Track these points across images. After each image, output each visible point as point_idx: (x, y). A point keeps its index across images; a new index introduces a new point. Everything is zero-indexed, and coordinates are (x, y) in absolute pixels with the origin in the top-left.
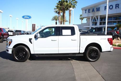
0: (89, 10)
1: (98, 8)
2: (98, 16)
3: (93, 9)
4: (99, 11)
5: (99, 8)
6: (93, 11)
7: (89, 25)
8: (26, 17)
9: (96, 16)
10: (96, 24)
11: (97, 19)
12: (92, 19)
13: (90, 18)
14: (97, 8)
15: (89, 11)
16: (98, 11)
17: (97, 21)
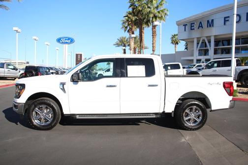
0: (191, 24)
1: (210, 21)
2: (210, 37)
3: (201, 22)
4: (213, 26)
5: (212, 21)
6: (199, 27)
7: (192, 55)
8: (63, 40)
9: (207, 37)
10: (206, 52)
11: (209, 42)
12: (198, 43)
13: (193, 42)
14: (208, 21)
15: (191, 26)
16: (210, 26)
17: (208, 47)
